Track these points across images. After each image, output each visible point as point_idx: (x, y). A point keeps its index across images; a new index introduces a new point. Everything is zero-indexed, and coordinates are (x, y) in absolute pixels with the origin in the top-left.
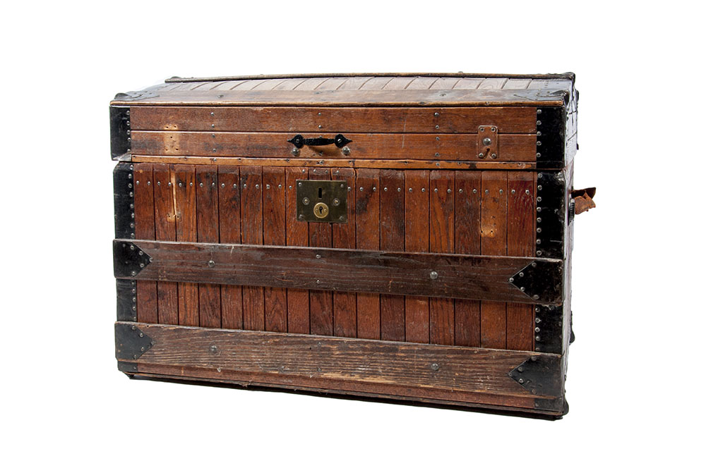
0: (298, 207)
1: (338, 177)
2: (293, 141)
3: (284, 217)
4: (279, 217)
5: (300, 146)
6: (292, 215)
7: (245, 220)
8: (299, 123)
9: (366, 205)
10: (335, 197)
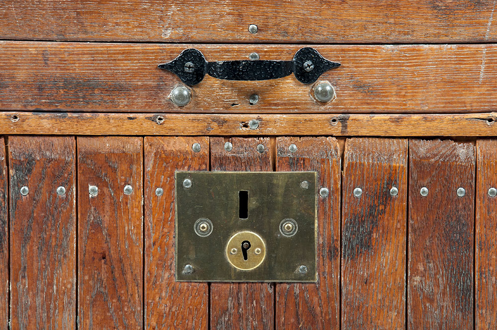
0: (180, 243)
1: (295, 162)
2: (175, 68)
3: (138, 271)
4: (123, 273)
5: (194, 79)
6: (162, 264)
7: (24, 284)
8: (193, 18)
9: (370, 233)
10: (286, 215)
